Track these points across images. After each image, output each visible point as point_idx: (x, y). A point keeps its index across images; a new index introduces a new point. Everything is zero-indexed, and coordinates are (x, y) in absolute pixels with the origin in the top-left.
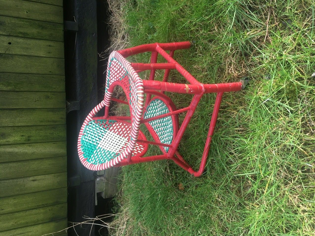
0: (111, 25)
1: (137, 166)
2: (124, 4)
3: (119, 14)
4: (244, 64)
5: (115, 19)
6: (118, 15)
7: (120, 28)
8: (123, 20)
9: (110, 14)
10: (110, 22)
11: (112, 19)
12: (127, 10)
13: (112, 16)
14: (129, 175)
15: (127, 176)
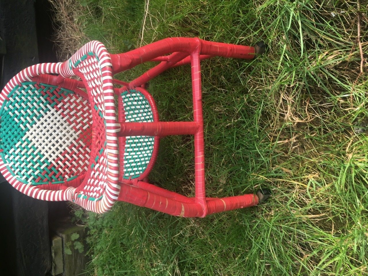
0: (59, 43)
1: (119, 258)
2: (80, 13)
3: (72, 27)
4: (308, 105)
5: (66, 35)
6: (70, 28)
7: (75, 48)
8: (79, 36)
9: (57, 28)
10: (58, 40)
11: (61, 34)
12: (84, 21)
13: (60, 30)
14: (106, 272)
15: (101, 272)
